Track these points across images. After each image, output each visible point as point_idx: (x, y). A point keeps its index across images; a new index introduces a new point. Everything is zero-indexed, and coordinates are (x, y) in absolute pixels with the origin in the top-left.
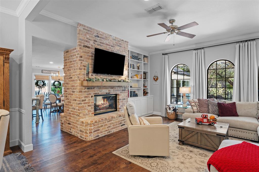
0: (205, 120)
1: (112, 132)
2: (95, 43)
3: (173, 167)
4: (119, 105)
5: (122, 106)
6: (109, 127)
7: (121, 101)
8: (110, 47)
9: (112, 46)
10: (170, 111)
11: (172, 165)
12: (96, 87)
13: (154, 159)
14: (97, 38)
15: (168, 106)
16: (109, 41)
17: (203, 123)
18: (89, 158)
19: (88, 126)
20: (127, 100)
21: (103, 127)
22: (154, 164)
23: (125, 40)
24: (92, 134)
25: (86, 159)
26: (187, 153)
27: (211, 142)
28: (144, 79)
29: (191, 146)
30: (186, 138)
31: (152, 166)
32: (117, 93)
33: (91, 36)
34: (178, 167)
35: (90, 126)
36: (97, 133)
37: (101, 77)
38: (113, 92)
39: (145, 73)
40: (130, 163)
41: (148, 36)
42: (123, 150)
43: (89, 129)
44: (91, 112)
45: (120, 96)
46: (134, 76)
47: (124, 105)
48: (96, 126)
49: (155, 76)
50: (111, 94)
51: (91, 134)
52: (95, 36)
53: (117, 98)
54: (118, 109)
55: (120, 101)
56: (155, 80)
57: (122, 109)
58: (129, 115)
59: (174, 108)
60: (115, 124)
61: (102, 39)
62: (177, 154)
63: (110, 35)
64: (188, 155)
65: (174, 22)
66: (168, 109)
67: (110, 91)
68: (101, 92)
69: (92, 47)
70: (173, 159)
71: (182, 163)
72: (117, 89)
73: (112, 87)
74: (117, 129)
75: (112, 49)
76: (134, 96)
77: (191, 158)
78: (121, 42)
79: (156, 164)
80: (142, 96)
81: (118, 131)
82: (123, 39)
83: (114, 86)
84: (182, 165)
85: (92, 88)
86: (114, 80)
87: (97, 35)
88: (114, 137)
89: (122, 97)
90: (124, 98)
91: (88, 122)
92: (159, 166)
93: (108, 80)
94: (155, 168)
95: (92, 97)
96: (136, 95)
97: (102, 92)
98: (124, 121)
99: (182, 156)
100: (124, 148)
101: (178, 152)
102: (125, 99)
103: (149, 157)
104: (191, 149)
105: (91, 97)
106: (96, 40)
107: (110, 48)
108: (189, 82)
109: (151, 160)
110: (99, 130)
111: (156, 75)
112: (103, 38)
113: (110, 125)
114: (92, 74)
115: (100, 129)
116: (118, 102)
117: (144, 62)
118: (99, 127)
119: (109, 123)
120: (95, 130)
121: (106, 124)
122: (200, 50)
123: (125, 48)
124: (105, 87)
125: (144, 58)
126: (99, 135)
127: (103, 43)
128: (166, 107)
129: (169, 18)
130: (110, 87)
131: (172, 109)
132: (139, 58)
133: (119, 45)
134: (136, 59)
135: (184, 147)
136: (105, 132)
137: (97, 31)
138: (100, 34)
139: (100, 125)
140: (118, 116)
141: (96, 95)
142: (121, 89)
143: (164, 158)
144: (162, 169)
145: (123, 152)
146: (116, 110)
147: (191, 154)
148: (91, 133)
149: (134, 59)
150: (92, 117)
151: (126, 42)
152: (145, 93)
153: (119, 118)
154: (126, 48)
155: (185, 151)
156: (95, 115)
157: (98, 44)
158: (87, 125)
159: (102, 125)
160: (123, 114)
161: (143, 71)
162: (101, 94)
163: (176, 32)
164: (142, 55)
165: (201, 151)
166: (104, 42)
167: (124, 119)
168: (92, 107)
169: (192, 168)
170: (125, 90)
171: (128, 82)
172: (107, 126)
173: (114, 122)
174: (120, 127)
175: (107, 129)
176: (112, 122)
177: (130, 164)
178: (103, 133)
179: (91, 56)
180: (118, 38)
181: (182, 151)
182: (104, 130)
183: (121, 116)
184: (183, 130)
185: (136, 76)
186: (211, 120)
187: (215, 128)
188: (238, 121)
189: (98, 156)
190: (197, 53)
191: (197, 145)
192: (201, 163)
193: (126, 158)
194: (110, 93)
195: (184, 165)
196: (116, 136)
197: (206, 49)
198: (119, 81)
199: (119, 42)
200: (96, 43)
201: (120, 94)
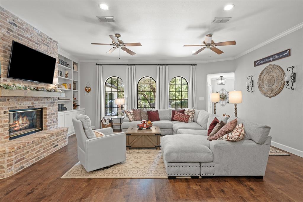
0: (145, 125)
1: (43, 157)
2: (10, 33)
3: (132, 168)
4: (47, 122)
5: (51, 123)
6: (39, 151)
7: (49, 116)
8: (34, 43)
9: (36, 43)
10: (106, 123)
11: (130, 167)
12: (13, 98)
13: (112, 168)
14: (12, 25)
15: (103, 118)
16: (33, 35)
17: (143, 128)
18: (26, 196)
19: (5, 156)
20: (57, 115)
21: (30, 153)
22: (115, 172)
23: (53, 39)
24: (13, 167)
25: (24, 199)
26: (136, 155)
27: (152, 141)
28: (73, 89)
29: (136, 148)
30: (133, 143)
31: (114, 174)
32: (44, 106)
33: (3, 20)
34: (136, 167)
35: (9, 155)
36: (21, 163)
37: (20, 84)
38: (38, 105)
39: (74, 83)
40: (90, 179)
41: (92, 44)
42: (74, 171)
43: (7, 160)
44: (4, 135)
45: (48, 110)
46: (62, 86)
47: (53, 121)
48: (19, 154)
49: (87, 87)
50: (35, 108)
51: (10, 167)
52: (9, 23)
53: (44, 113)
54: (45, 127)
55: (47, 116)
56: (87, 91)
57: (50, 127)
58: (84, 129)
59: (109, 119)
60: (46, 146)
61: (21, 30)
62: (129, 158)
63: (34, 28)
64: (138, 156)
65: (120, 36)
66: (103, 121)
67: (34, 104)
68: (20, 106)
69: (5, 38)
70: (129, 163)
71: (137, 163)
72: (44, 102)
73: (37, 99)
74: (49, 152)
75: (37, 48)
76: (62, 110)
77: (141, 157)
78: (49, 40)
79: (117, 171)
80: (71, 110)
81: (50, 154)
82: (52, 38)
83: (40, 97)
84: (137, 164)
85: (5, 100)
86: (43, 90)
87: (13, 21)
88: (49, 162)
89: (51, 111)
90: (52, 113)
91: (5, 151)
92: (121, 171)
93: (32, 88)
94: (117, 174)
95: (5, 113)
96: (65, 109)
97: (22, 105)
98: (57, 141)
99: (134, 158)
100: (73, 169)
101: (129, 156)
102: (54, 114)
103: (106, 168)
104: (137, 151)
105: (3, 113)
106: (12, 29)
107: (33, 45)
108: (114, 94)
109: (110, 170)
110: (23, 158)
111: (88, 85)
112: (23, 29)
113: (39, 149)
114: (6, 79)
115: (24, 156)
116: (45, 118)
117: (73, 69)
118: (23, 155)
119: (38, 146)
120: (18, 159)
121: (34, 149)
122: (132, 66)
123: (53, 48)
124: (26, 98)
125: (73, 64)
126: (23, 165)
127: (23, 36)
128: (102, 120)
129: (117, 32)
130: (34, 98)
131: (108, 121)
132: (68, 65)
133: (46, 43)
134: (64, 65)
135: (131, 151)
136: (33, 160)
137: (13, 16)
138: (18, 22)
139: (25, 151)
140: (50, 135)
141: (12, 109)
142: (50, 101)
143: (120, 164)
144: (124, 172)
145: (76, 173)
146: (42, 129)
147: (139, 155)
148: (12, 165)
149: (62, 65)
150: (6, 143)
151: (55, 41)
152: (75, 106)
153: (51, 138)
154: (55, 49)
155: (134, 154)
156: (11, 139)
157: (14, 35)
158: (3, 155)
159: (28, 150)
160: (56, 133)
161: (72, 80)
162: (21, 109)
163: (121, 46)
164: (71, 61)
165: (145, 151)
166: (25, 35)
167: (57, 138)
168: (5, 128)
169: (145, 164)
170: (54, 103)
171: (59, 92)
172: (36, 151)
173: (45, 144)
174: (53, 149)
175: (36, 155)
176: (43, 144)
177: (91, 181)
178: (29, 162)
179: (3, 50)
180: (44, 35)
181: (131, 155)
182: (31, 157)
183: (53, 135)
184: (130, 136)
185: (64, 85)
186: (149, 125)
187: (151, 130)
188: (162, 123)
189: (40, 189)
190: (130, 68)
191: (141, 146)
192: (149, 159)
193: (83, 177)
194: (33, 106)
195: (138, 164)
196: (52, 160)
197: (137, 66)
198: (48, 91)
199: (46, 39)
200: (12, 33)
201: (48, 107)
